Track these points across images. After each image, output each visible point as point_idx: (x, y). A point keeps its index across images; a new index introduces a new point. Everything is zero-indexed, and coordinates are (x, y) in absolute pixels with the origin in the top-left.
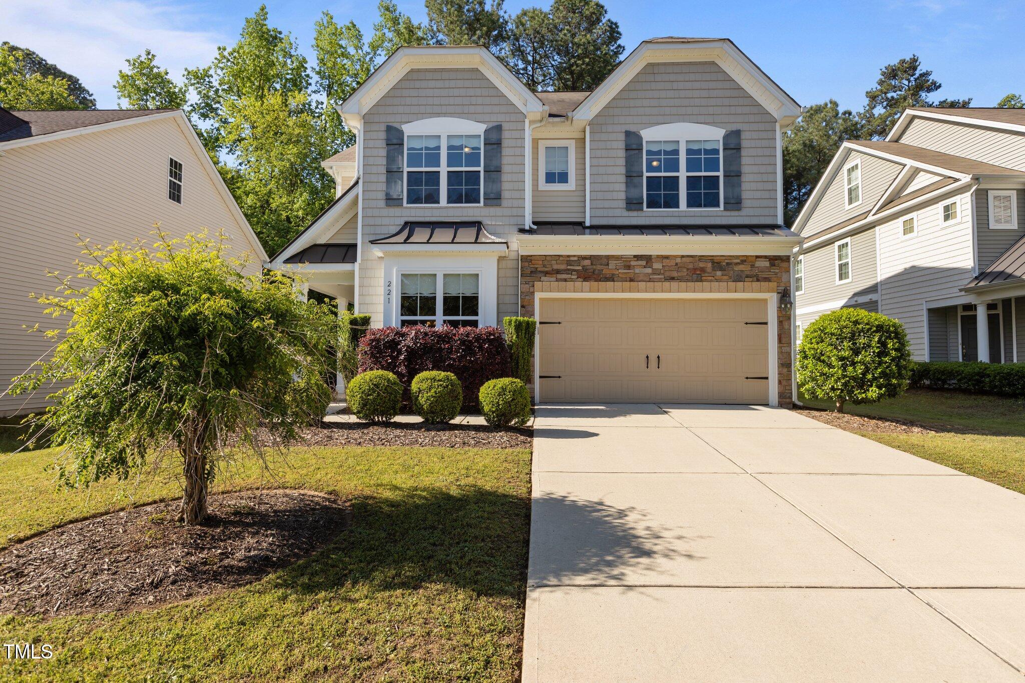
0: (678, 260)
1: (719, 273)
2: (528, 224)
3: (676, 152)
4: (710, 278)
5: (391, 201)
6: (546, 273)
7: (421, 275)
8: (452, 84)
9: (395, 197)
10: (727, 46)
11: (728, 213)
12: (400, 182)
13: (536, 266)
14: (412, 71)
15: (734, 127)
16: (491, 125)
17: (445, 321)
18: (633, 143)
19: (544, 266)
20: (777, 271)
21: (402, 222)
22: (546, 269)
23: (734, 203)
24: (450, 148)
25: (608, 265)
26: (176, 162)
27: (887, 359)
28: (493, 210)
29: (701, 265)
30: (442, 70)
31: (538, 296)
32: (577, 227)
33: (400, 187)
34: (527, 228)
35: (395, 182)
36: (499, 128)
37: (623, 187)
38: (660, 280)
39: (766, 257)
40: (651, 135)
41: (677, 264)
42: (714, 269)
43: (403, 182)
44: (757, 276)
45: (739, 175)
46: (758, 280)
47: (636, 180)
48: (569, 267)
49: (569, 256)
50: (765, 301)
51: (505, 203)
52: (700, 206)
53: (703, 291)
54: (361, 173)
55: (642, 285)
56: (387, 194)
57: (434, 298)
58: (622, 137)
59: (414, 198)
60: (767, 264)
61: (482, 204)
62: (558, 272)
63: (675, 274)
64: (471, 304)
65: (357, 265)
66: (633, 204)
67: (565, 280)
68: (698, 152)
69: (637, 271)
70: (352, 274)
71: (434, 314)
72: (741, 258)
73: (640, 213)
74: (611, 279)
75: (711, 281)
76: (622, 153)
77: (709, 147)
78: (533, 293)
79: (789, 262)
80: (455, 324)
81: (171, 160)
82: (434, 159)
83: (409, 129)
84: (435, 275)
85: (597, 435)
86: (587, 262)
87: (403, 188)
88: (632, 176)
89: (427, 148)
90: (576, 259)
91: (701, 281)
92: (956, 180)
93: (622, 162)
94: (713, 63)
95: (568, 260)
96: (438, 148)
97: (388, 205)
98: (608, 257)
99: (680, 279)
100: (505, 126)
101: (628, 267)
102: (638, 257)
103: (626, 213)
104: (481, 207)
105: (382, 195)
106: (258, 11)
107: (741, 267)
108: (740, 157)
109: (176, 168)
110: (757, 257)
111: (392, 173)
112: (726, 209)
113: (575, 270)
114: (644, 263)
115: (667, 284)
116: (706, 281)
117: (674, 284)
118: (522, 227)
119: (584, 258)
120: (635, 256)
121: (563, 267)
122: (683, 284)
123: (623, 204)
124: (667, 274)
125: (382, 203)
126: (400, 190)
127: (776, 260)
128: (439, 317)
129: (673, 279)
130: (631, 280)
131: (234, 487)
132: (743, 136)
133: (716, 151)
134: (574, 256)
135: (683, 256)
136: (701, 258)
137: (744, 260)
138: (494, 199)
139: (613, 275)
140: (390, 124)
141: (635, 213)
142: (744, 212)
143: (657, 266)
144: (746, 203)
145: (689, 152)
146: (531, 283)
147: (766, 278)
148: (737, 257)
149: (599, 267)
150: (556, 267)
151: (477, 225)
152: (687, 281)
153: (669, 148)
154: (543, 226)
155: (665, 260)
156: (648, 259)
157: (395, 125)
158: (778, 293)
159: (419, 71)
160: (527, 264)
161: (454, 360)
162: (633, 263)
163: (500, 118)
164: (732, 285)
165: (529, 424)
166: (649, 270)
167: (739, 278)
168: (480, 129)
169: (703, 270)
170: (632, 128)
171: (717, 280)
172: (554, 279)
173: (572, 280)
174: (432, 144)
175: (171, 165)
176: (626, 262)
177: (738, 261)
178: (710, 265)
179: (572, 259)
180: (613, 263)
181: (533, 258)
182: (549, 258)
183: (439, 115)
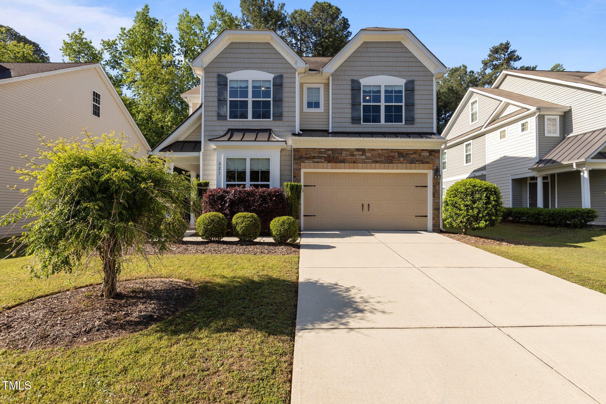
0: (380, 152)
1: (402, 159)
2: (297, 130)
3: (379, 92)
4: (397, 162)
5: (221, 117)
6: (307, 158)
7: (238, 159)
8: (255, 51)
9: (223, 115)
10: (407, 33)
11: (407, 126)
12: (225, 106)
13: (302, 154)
14: (232, 43)
15: (411, 78)
16: (277, 75)
17: (251, 185)
18: (355, 87)
19: (306, 154)
20: (433, 158)
21: (226, 129)
22: (307, 156)
23: (410, 120)
24: (254, 87)
25: (341, 154)
26: (97, 94)
27: (490, 206)
28: (278, 123)
29: (392, 154)
30: (249, 43)
31: (303, 171)
32: (325, 133)
33: (225, 109)
34: (297, 133)
35: (223, 106)
36: (281, 77)
37: (350, 111)
38: (369, 163)
39: (427, 150)
40: (366, 82)
41: (379, 154)
42: (399, 157)
43: (227, 106)
44: (422, 160)
45: (413, 105)
46: (423, 163)
47: (357, 107)
48: (320, 155)
49: (320, 149)
50: (426, 174)
51: (284, 119)
52: (392, 122)
53: (393, 169)
54: (203, 101)
55: (360, 165)
56: (218, 113)
57: (245, 172)
58: (349, 83)
59: (234, 115)
60: (428, 154)
61: (272, 119)
62: (314, 157)
63: (378, 159)
64: (266, 175)
65: (201, 153)
66: (355, 120)
67: (318, 162)
68: (391, 92)
69: (357, 157)
70: (198, 158)
71: (245, 181)
72: (414, 151)
73: (359, 125)
74: (343, 161)
75: (397, 163)
76: (349, 92)
77: (397, 89)
78: (300, 169)
79: (439, 153)
80: (256, 186)
81: (94, 92)
82: (245, 93)
83: (230, 76)
84: (245, 159)
85: (335, 247)
86: (330, 152)
87: (227, 110)
88: (355, 104)
89: (241, 87)
90: (324, 150)
91: (392, 163)
92: (528, 110)
93: (349, 97)
94: (400, 43)
95: (319, 151)
96: (247, 87)
97: (219, 119)
98: (342, 150)
99: (381, 162)
100: (285, 76)
101: (353, 155)
102: (358, 150)
103: (351, 125)
104: (271, 121)
105: (215, 114)
106: (144, 7)
107: (414, 156)
108: (414, 95)
109: (97, 97)
110: (422, 150)
111: (221, 101)
112: (406, 124)
113: (323, 157)
114: (361, 153)
115: (373, 165)
116: (395, 163)
117: (378, 165)
118: (294, 132)
119: (328, 150)
120: (356, 149)
121: (317, 155)
122: (383, 165)
123: (350, 120)
124: (374, 159)
125: (215, 118)
126: (225, 111)
127: (432, 152)
128: (248, 182)
129: (377, 162)
130: (354, 162)
131: (132, 277)
132: (416, 83)
133: (401, 92)
134: (323, 149)
135: (382, 150)
136: (392, 151)
137: (415, 151)
138: (279, 116)
139: (344, 159)
140: (220, 73)
141: (356, 125)
142: (415, 126)
143: (368, 154)
144: (417, 121)
145: (386, 92)
146: (299, 164)
147: (427, 162)
148: (412, 150)
149: (336, 155)
150: (312, 155)
151: (269, 131)
152: (385, 163)
153: (376, 89)
154: (306, 132)
155: (372, 152)
156: (363, 151)
157: (222, 74)
158: (433, 170)
159: (236, 43)
160: (296, 153)
161: (256, 206)
162: (355, 153)
163: (282, 71)
164: (408, 165)
165: (298, 241)
166: (364, 157)
167: (412, 162)
168: (270, 77)
169: (393, 157)
170: (355, 78)
171: (401, 163)
172: (312, 162)
173: (322, 162)
174: (244, 85)
175: (94, 95)
176: (351, 152)
177: (412, 152)
178: (397, 154)
179: (322, 150)
180: (344, 154)
181: (300, 150)
182: (309, 150)
183: (247, 68)
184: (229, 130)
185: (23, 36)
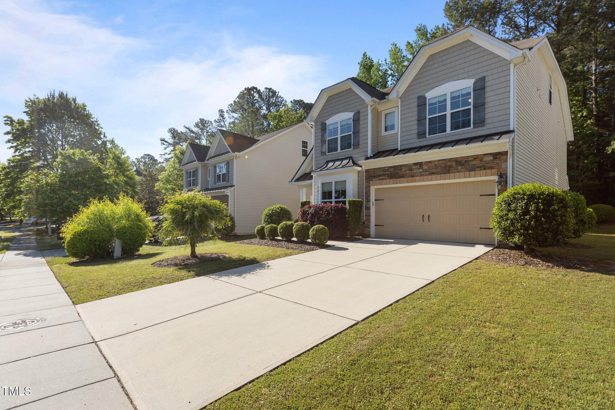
0: (437, 163)
1: (460, 167)
2: (370, 154)
3: (445, 100)
4: (454, 171)
5: (323, 153)
6: (375, 177)
7: (328, 183)
9: (324, 151)
10: (470, 29)
11: (476, 129)
12: (325, 145)
14: (329, 97)
15: (481, 75)
16: (355, 112)
17: (335, 201)
18: (422, 102)
19: (374, 173)
20: (498, 162)
22: (375, 175)
23: (480, 122)
24: (341, 126)
25: (401, 170)
26: (305, 142)
28: (357, 151)
29: (449, 164)
30: (339, 93)
31: (372, 188)
34: (369, 156)
37: (416, 127)
38: (426, 175)
39: (491, 154)
40: (431, 95)
41: (436, 165)
42: (457, 165)
44: (484, 166)
45: (483, 104)
46: (485, 169)
47: (423, 121)
48: (384, 173)
49: (384, 168)
50: (494, 181)
51: (361, 146)
53: (450, 179)
54: (314, 143)
55: (417, 178)
56: (321, 151)
57: (332, 192)
58: (416, 100)
59: (330, 150)
60: (492, 158)
62: (380, 176)
63: (434, 171)
64: (343, 193)
65: (313, 180)
66: (421, 135)
67: (382, 179)
68: (458, 97)
69: (415, 171)
70: (312, 184)
71: (332, 198)
72: (474, 157)
73: (424, 139)
74: (403, 176)
75: (455, 172)
76: (416, 109)
77: (464, 92)
78: (370, 187)
79: (507, 155)
81: (303, 141)
84: (332, 182)
85: (347, 249)
86: (392, 169)
87: (326, 147)
88: (421, 120)
89: (334, 128)
91: (449, 173)
93: (416, 113)
94: (468, 41)
95: (383, 169)
96: (337, 128)
97: (322, 155)
98: (401, 166)
99: (437, 173)
100: (361, 111)
101: (411, 170)
102: (415, 164)
103: (418, 140)
104: (352, 150)
107: (474, 162)
108: (485, 93)
109: (305, 144)
110: (485, 155)
111: (323, 141)
112: (474, 127)
113: (387, 174)
114: (418, 167)
115: (430, 177)
116: (452, 173)
117: (434, 176)
118: (366, 156)
119: (391, 167)
120: (414, 164)
121: (382, 173)
122: (439, 176)
123: (416, 136)
124: (431, 171)
127: (498, 155)
128: (333, 200)
129: (433, 173)
130: (412, 176)
132: (487, 79)
133: (469, 94)
134: (386, 167)
135: (439, 160)
136: (450, 160)
137: (476, 157)
138: (357, 145)
139: (403, 174)
140: (322, 121)
141: (422, 140)
142: (486, 127)
143: (425, 167)
144: (488, 121)
145: (452, 98)
146: (369, 182)
147: (490, 167)
148: (472, 156)
149: (397, 171)
150: (379, 173)
151: (350, 158)
152: (442, 174)
153: (441, 99)
154: (377, 155)
155: (429, 164)
156: (420, 164)
157: (324, 122)
158: (498, 176)
160: (367, 173)
162: (413, 167)
163: (359, 108)
164: (467, 173)
166: (421, 170)
167: (472, 169)
168: (350, 115)
169: (450, 167)
170: (421, 94)
171: (459, 172)
172: (378, 179)
173: (385, 179)
174: (336, 126)
175: (303, 143)
176: (409, 167)
177: (472, 159)
178: (454, 163)
179: (386, 168)
180: (403, 169)
181: (370, 170)
182: (376, 170)
183: (338, 113)
184: (327, 161)
185: (306, 103)
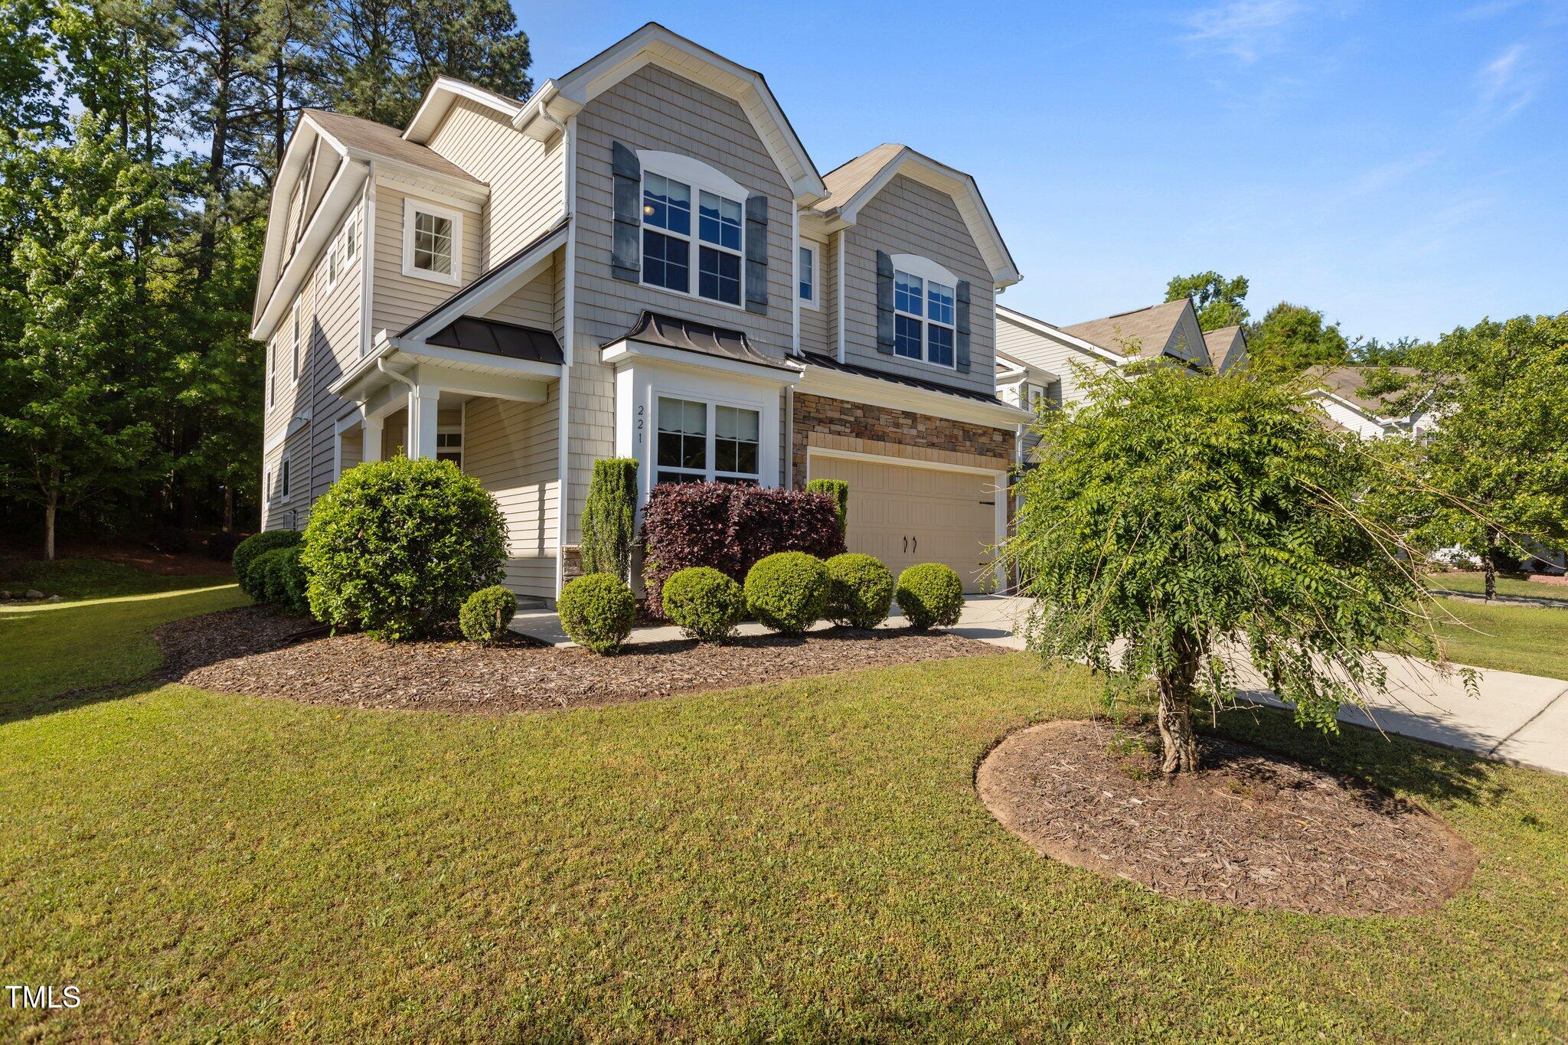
0: (938, 423)
1: (968, 444)
2: (796, 349)
3: (920, 291)
4: (962, 448)
5: (620, 270)
6: (820, 421)
7: (687, 403)
8: (706, 111)
9: (628, 265)
10: (969, 182)
11: (958, 375)
12: (634, 243)
13: (809, 410)
14: (650, 66)
15: (966, 278)
16: (754, 193)
17: (717, 478)
18: (884, 269)
19: (818, 411)
20: (1008, 447)
21: (638, 308)
22: (820, 416)
23: (966, 365)
24: (703, 210)
25: (879, 419)
28: (755, 319)
29: (955, 431)
30: (693, 84)
31: (811, 451)
33: (635, 252)
34: (795, 354)
35: (628, 241)
36: (763, 202)
37: (874, 321)
38: (923, 445)
39: (1000, 430)
40: (900, 263)
41: (937, 428)
42: (964, 438)
43: (638, 243)
44: (993, 451)
45: (968, 333)
46: (995, 456)
47: (887, 314)
48: (843, 417)
49: (842, 402)
50: (991, 479)
51: (770, 313)
52: (937, 362)
53: (957, 463)
54: (573, 210)
55: (909, 449)
56: (614, 258)
57: (703, 441)
58: (874, 257)
59: (653, 275)
60: (1001, 438)
61: (743, 307)
62: (831, 421)
63: (935, 440)
64: (749, 455)
65: (565, 370)
66: (883, 345)
67: (839, 433)
68: (938, 297)
69: (905, 431)
70: (551, 387)
71: (702, 466)
72: (983, 429)
73: (891, 359)
74: (881, 437)
75: (962, 452)
76: (873, 278)
77: (945, 293)
78: (805, 447)
79: (1015, 438)
83: (647, 161)
84: (705, 405)
86: (859, 413)
87: (636, 254)
88: (883, 309)
89: (671, 201)
90: (849, 406)
91: (955, 451)
92: (1008, 369)
93: (874, 288)
94: (949, 197)
95: (841, 406)
96: (687, 205)
97: (616, 277)
98: (880, 410)
99: (940, 446)
100: (771, 201)
101: (897, 425)
102: (906, 414)
103: (877, 355)
104: (741, 311)
105: (606, 258)
108: (969, 313)
110: (994, 429)
111: (623, 225)
112: (958, 370)
113: (848, 422)
114: (910, 422)
115: (929, 450)
116: (959, 451)
117: (935, 452)
118: (789, 351)
119: (857, 406)
120: (903, 412)
121: (836, 415)
122: (942, 453)
123: (874, 344)
124: (929, 439)
125: (606, 272)
126: (634, 257)
127: (1007, 434)
128: (710, 472)
129: (934, 445)
130: (900, 442)
132: (972, 290)
133: (947, 300)
134: (848, 402)
135: (941, 420)
136: (954, 424)
137: (986, 431)
138: (758, 304)
139: (884, 432)
140: (618, 141)
141: (885, 357)
142: (971, 376)
143: (921, 427)
144: (973, 367)
145: (931, 294)
146: (805, 433)
147: (1000, 454)
148: (981, 427)
149: (870, 421)
150: (830, 414)
151: (735, 336)
152: (945, 449)
153: (915, 285)
155: (927, 422)
156: (913, 418)
157: (626, 146)
158: (1008, 471)
159: (660, 70)
160: (799, 405)
162: (901, 421)
163: (766, 187)
166: (914, 432)
167: (983, 451)
168: (741, 194)
169: (956, 438)
170: (884, 250)
171: (967, 452)
172: (827, 430)
173: (845, 434)
174: (678, 196)
176: (896, 418)
177: (980, 432)
178: (961, 433)
179: (846, 406)
180: (883, 418)
181: (806, 398)
182: (822, 401)
183: (688, 152)
184: (650, 314)
